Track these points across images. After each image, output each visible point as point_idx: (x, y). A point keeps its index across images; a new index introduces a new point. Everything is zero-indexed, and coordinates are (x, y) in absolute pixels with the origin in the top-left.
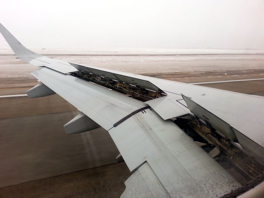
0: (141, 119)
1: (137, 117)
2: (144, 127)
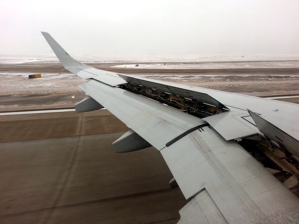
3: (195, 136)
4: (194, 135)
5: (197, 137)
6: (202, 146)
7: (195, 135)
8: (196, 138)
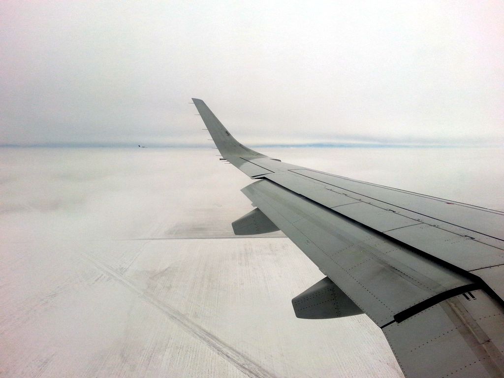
0: (461, 312)
1: (450, 306)
2: (470, 332)
3: (456, 307)
4: (453, 305)
5: (459, 309)
6: (471, 330)
7: (455, 304)
8: (458, 312)
